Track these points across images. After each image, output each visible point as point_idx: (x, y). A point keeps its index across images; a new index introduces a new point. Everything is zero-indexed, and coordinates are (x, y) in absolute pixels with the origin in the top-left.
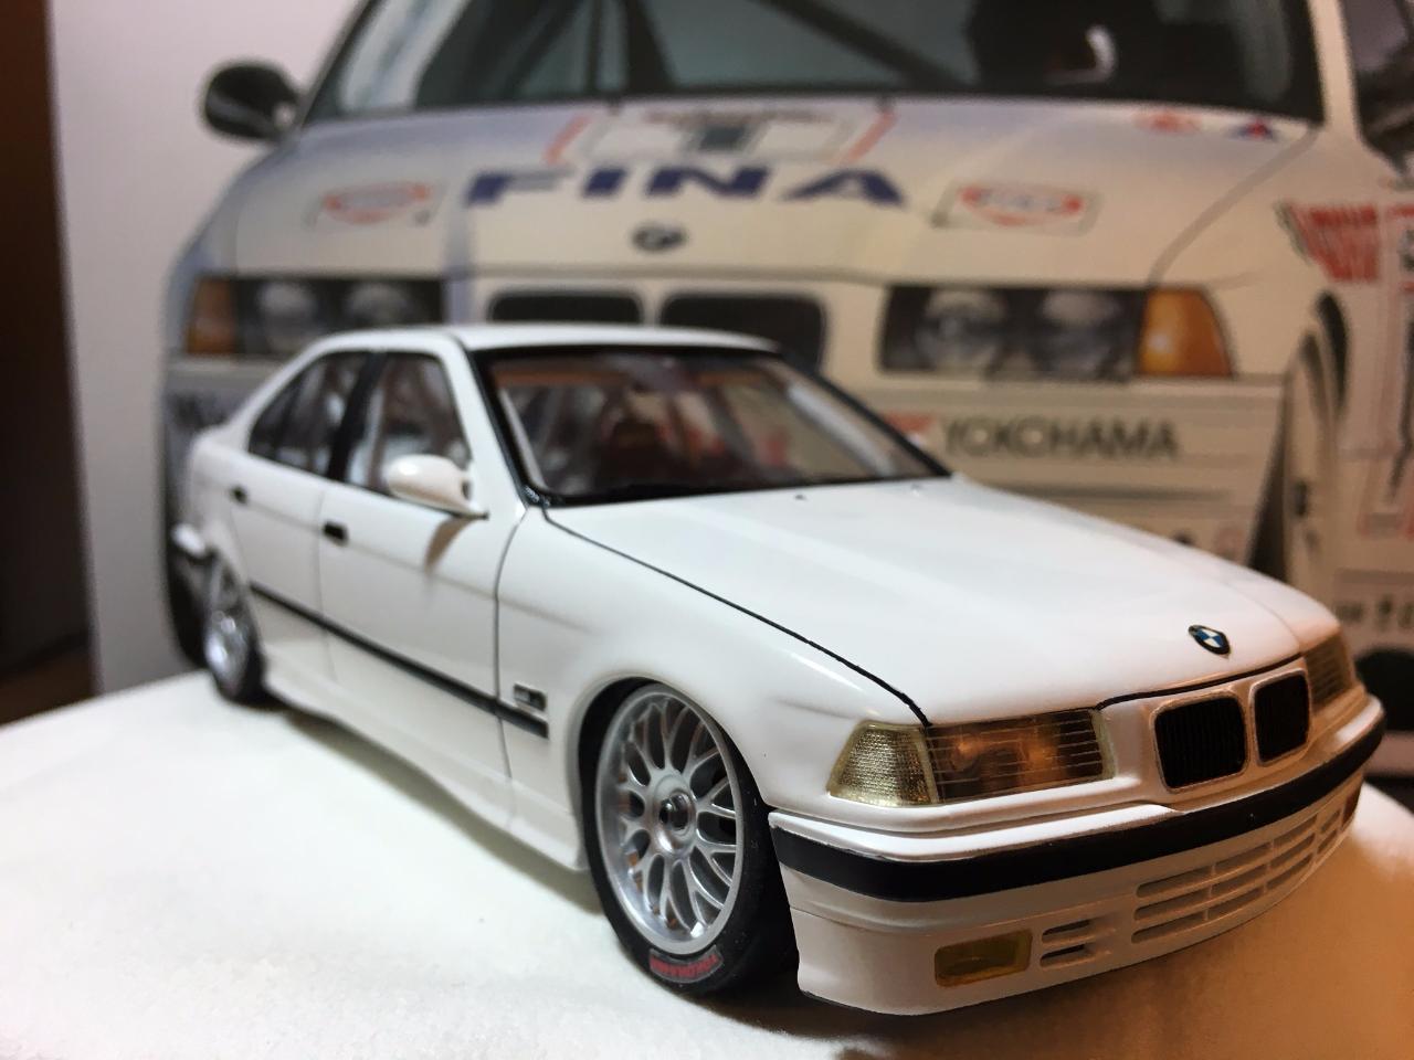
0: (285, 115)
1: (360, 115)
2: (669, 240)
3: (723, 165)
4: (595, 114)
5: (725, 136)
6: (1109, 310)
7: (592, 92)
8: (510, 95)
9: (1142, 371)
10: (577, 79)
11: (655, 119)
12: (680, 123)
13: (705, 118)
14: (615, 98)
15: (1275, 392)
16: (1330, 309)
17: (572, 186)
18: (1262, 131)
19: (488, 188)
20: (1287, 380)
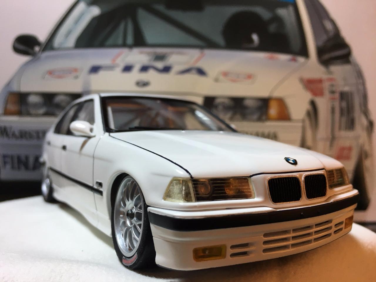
0: (37, 49)
1: (59, 49)
2: (145, 84)
3: (160, 65)
4: (125, 51)
5: (160, 58)
6: (260, 103)
7: (124, 45)
8: (102, 45)
9: (268, 119)
10: (120, 41)
11: (141, 53)
12: (148, 54)
13: (155, 53)
14: (131, 47)
15: (300, 124)
16: (313, 104)
17: (119, 70)
18: (294, 60)
19: (95, 69)
20: (303, 121)
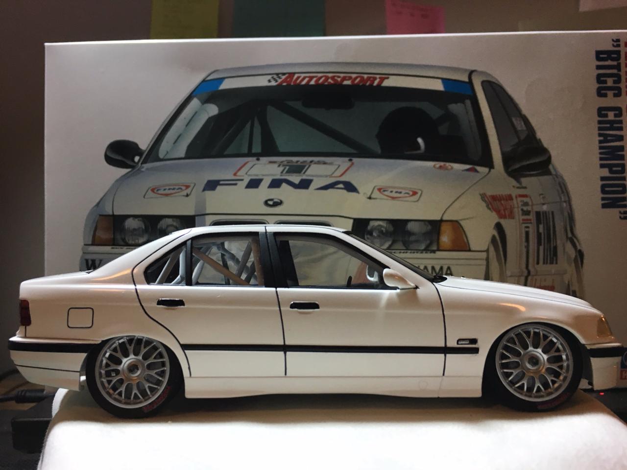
1: (164, 159)
2: (277, 203)
6: (429, 227)
7: (250, 154)
9: (440, 249)
18: (474, 170)
19: (212, 185)
